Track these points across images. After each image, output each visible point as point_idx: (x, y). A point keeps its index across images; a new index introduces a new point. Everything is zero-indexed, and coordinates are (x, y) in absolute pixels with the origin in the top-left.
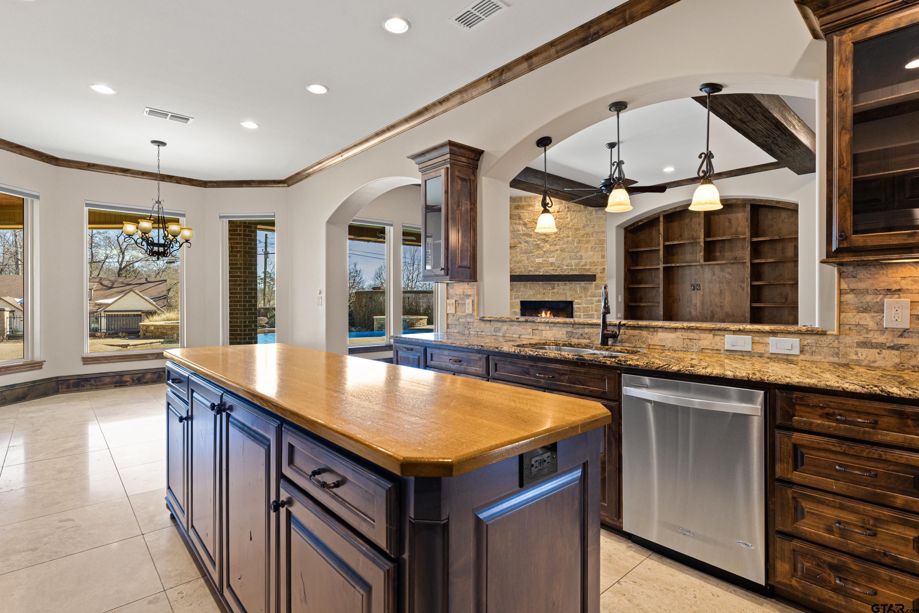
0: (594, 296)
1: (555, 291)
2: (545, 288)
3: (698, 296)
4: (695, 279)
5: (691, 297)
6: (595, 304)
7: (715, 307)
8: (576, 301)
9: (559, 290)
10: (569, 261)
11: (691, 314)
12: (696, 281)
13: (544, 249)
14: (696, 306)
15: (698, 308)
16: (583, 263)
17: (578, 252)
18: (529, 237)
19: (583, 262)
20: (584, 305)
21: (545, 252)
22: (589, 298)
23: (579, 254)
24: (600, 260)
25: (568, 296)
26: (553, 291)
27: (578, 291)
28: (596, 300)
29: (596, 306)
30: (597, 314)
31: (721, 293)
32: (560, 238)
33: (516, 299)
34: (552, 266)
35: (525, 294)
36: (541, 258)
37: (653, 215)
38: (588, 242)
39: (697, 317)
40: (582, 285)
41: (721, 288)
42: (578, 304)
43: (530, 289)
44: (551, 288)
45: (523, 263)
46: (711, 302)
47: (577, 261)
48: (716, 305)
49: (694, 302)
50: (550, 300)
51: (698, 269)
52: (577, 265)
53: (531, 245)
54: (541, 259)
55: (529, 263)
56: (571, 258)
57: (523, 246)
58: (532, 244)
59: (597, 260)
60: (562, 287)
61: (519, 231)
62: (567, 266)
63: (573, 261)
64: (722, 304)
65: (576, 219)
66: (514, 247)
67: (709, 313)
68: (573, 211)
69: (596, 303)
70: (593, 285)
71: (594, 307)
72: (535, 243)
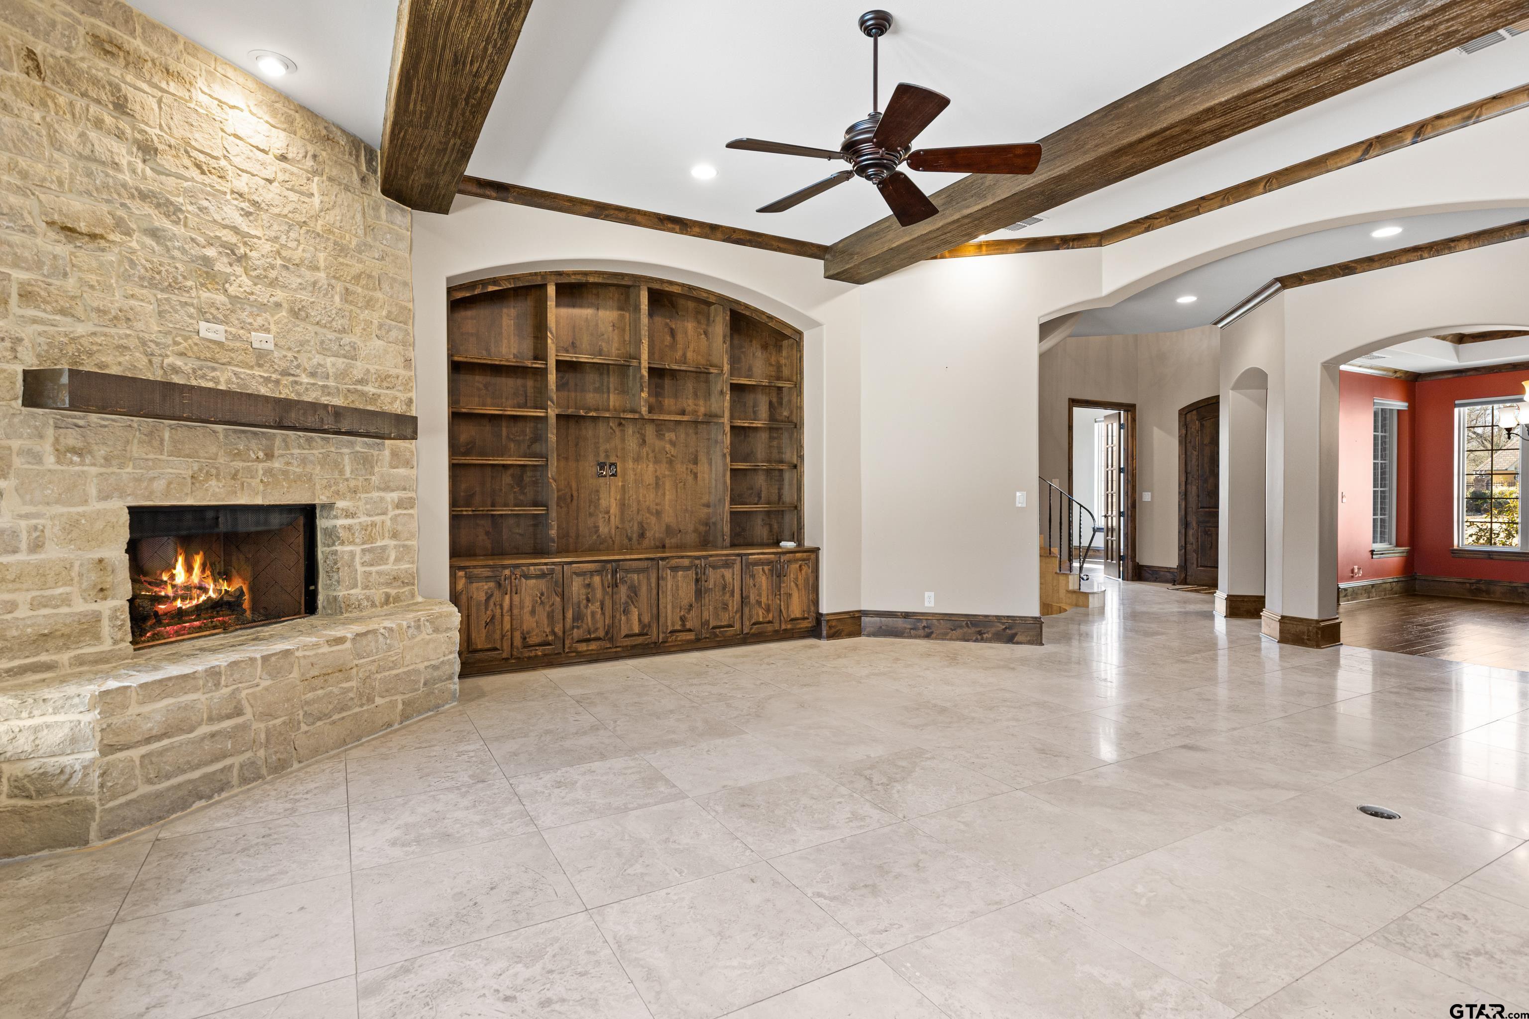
0: (387, 488)
1: (277, 464)
2: (239, 454)
3: (613, 489)
4: (606, 451)
5: (598, 491)
6: (391, 514)
7: (648, 515)
8: (340, 504)
9: (288, 464)
10: (318, 359)
11: (597, 531)
12: (607, 456)
13: (232, 290)
14: (608, 512)
15: (612, 518)
16: (358, 372)
17: (343, 331)
18: (168, 216)
19: (359, 369)
20: (364, 519)
21: (234, 299)
22: (375, 495)
23: (346, 339)
24: (402, 372)
25: (318, 487)
26: (268, 464)
27: (348, 469)
28: (393, 501)
29: (394, 519)
30: (395, 547)
31: (657, 484)
32: (289, 260)
33: (104, 496)
34: (260, 366)
35: (152, 473)
36: (221, 322)
37: (531, 274)
38: (369, 304)
39: (611, 538)
40: (358, 448)
41: (658, 473)
42: (347, 516)
43: (176, 452)
44: (261, 455)
45: (139, 325)
46: (639, 502)
47: (341, 362)
48: (648, 509)
49: (603, 503)
50: (259, 501)
51: (611, 428)
52: (342, 375)
53: (176, 253)
54: (221, 328)
55: (167, 333)
56: (324, 349)
57: (134, 244)
58: (184, 251)
59: (393, 372)
60: (296, 451)
61: (116, 166)
62: (313, 374)
63: (330, 361)
64: (659, 508)
65: (337, 211)
66: (93, 237)
67: (635, 528)
68: (330, 179)
69: (394, 509)
70: (387, 453)
71: (388, 523)
72: (195, 251)
